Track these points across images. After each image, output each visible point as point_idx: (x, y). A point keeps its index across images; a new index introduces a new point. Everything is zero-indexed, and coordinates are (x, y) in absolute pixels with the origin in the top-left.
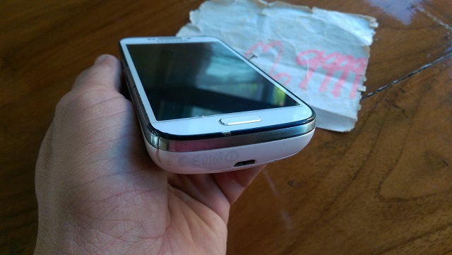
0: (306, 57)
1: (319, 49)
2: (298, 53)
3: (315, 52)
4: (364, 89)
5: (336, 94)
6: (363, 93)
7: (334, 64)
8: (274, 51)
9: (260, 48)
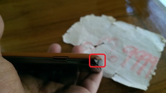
0: (128, 50)
1: (136, 47)
2: (125, 46)
3: (134, 48)
4: (154, 74)
5: (139, 73)
6: (153, 76)
7: (142, 56)
8: (113, 43)
9: (107, 40)
